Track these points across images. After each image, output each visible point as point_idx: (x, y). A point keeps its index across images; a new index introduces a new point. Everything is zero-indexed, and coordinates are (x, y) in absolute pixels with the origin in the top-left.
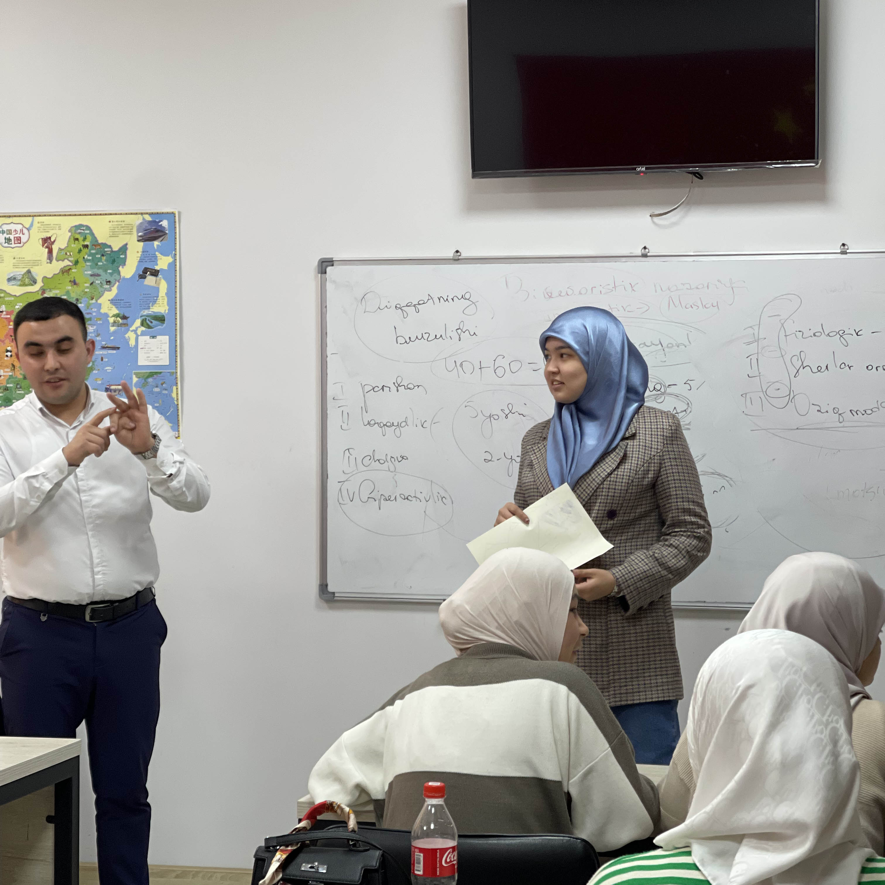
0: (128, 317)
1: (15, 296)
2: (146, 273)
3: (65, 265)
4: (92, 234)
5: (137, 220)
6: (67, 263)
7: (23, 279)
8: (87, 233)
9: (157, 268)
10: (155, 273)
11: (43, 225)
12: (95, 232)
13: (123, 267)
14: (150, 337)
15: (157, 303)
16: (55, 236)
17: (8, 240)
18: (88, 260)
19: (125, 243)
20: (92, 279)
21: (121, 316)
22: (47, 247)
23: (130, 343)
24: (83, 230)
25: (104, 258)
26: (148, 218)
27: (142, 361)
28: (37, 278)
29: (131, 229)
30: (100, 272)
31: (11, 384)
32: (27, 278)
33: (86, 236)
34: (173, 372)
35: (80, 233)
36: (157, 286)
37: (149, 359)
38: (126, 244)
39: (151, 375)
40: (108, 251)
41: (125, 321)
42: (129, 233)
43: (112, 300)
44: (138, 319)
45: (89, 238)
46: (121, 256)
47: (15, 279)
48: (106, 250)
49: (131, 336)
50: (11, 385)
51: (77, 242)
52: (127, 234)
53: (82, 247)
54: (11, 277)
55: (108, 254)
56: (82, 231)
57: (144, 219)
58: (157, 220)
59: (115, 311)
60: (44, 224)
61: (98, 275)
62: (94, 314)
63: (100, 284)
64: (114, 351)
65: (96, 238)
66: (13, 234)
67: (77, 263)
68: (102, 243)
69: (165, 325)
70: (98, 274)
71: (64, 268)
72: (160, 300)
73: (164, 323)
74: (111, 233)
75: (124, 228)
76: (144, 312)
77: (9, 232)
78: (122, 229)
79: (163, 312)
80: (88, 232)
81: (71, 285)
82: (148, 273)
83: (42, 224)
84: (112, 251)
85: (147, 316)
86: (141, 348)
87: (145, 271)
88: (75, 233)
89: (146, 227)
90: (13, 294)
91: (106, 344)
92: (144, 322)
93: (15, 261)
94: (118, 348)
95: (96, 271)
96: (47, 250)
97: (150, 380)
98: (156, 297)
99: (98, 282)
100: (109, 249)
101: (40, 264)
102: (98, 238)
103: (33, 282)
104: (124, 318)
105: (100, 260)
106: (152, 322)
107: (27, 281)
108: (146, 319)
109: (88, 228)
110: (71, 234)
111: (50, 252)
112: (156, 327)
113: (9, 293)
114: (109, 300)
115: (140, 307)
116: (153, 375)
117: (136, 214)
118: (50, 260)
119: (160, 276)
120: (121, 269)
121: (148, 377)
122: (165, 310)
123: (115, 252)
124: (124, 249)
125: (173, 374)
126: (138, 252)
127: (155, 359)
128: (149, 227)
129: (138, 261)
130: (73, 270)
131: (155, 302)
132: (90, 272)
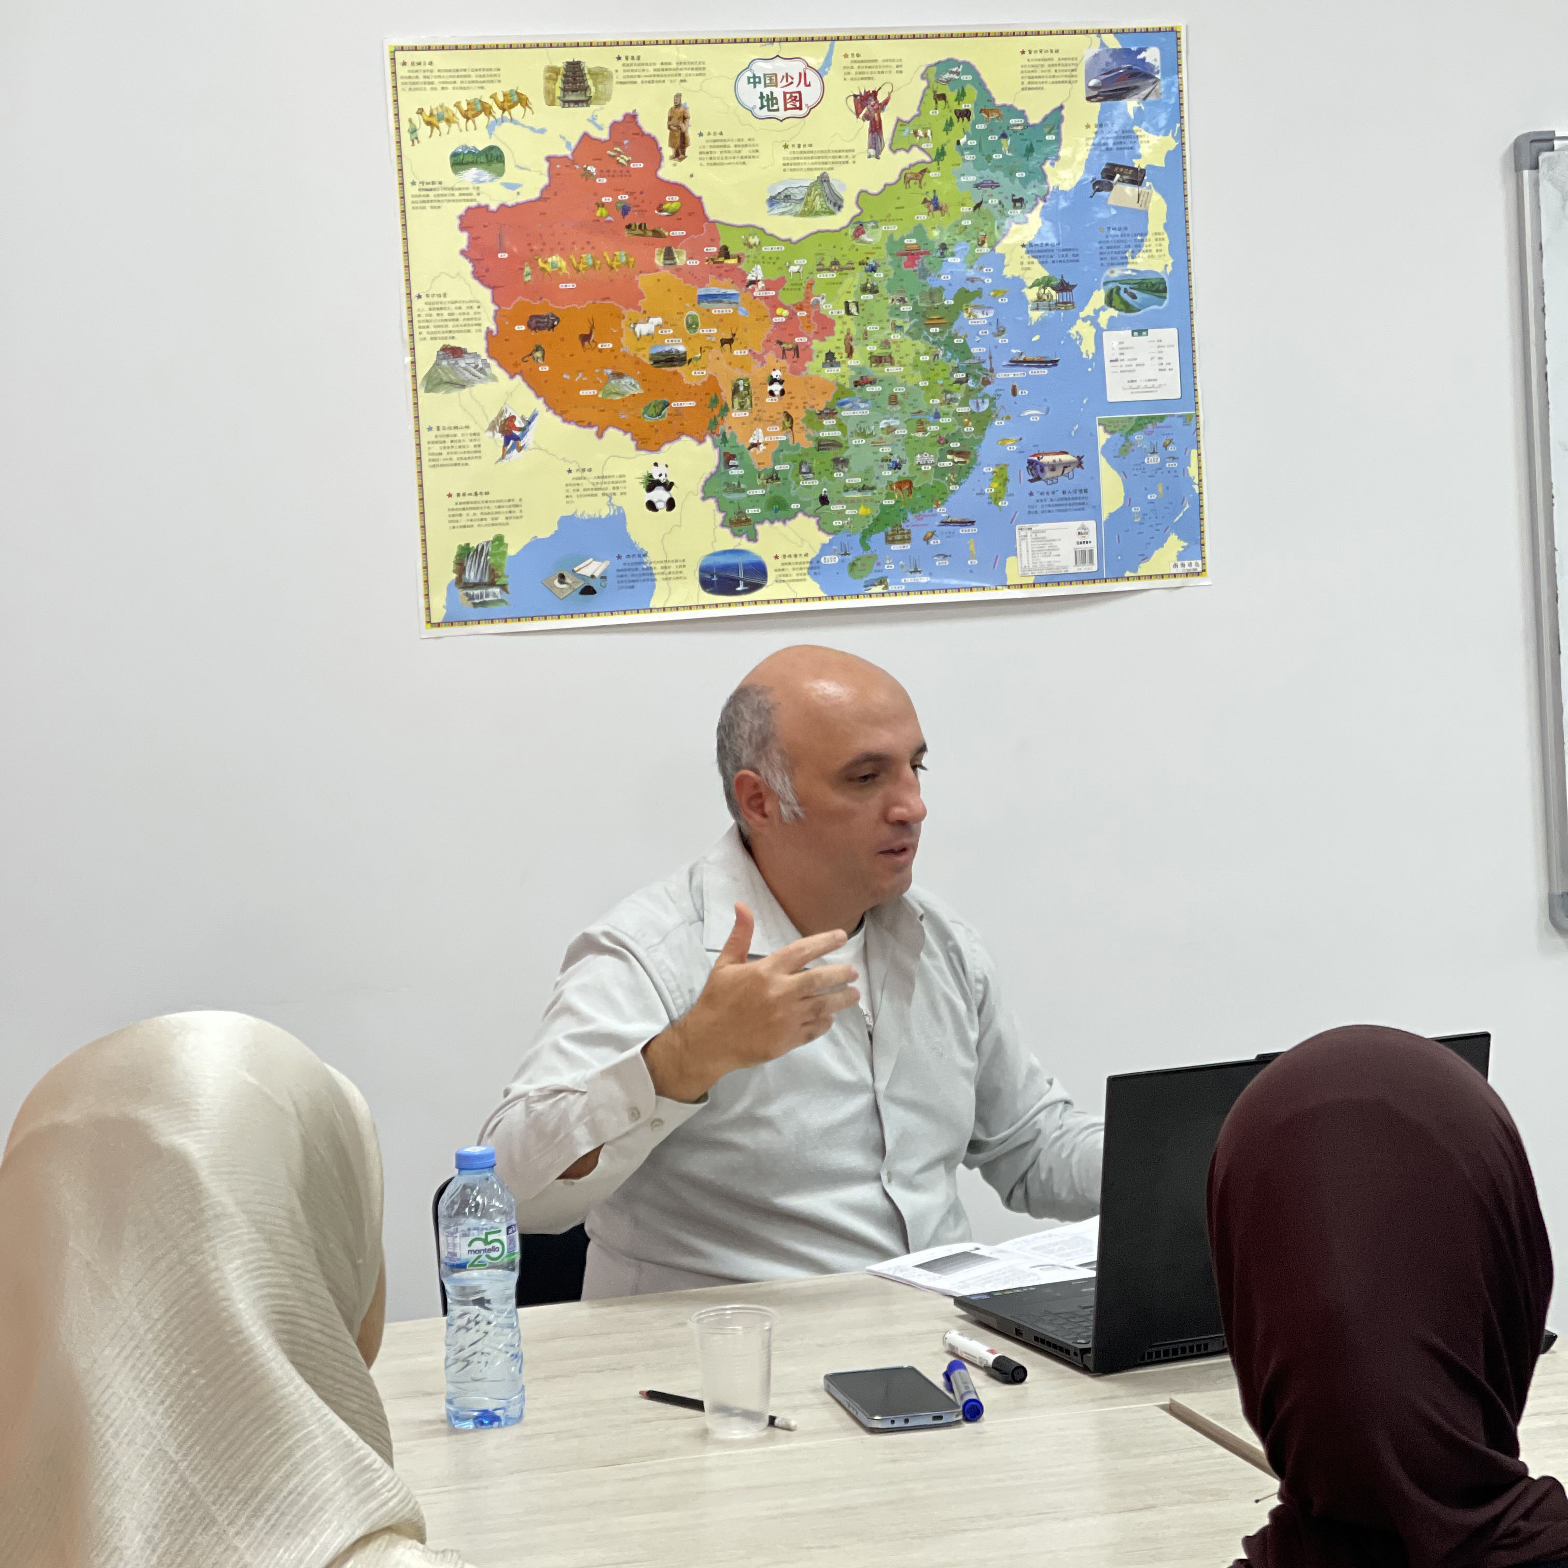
0: (1074, 286)
1: (789, 240)
2: (1113, 178)
3: (913, 161)
4: (979, 83)
5: (1088, 48)
6: (917, 155)
7: (809, 199)
8: (966, 82)
9: (1138, 164)
10: (1136, 177)
11: (859, 62)
12: (985, 77)
13: (1052, 164)
14: (1133, 332)
15: (1144, 248)
16: (887, 89)
17: (769, 101)
18: (970, 149)
19: (1057, 105)
20: (979, 195)
21: (1054, 283)
22: (866, 117)
23: (1083, 349)
24: (957, 73)
25: (1007, 143)
26: (1113, 43)
27: (1116, 392)
28: (843, 195)
29: (1073, 70)
30: (998, 176)
31: (784, 463)
32: (820, 195)
33: (963, 90)
34: (1191, 415)
35: (948, 81)
36: (1142, 208)
37: (1134, 385)
38: (1061, 107)
39: (1140, 424)
40: (1018, 125)
41: (1066, 296)
42: (1068, 79)
43: (1031, 245)
44: (1099, 290)
45: (972, 91)
46: (1048, 138)
47: (787, 198)
48: (1012, 121)
49: (1083, 330)
50: (786, 467)
51: (941, 103)
52: (1063, 82)
53: (955, 118)
54: (779, 193)
55: (1015, 132)
56: (956, 77)
57: (1102, 44)
58: (1134, 49)
59: (1039, 271)
60: (860, 59)
61: (994, 185)
62: (988, 281)
63: (999, 207)
64: (1043, 370)
65: (988, 92)
66: (780, 85)
67: (941, 154)
68: (1004, 106)
69: (1166, 302)
70: (993, 182)
71: (909, 168)
72: (1151, 242)
73: (1165, 298)
74: (1026, 81)
75: (1058, 68)
76: (1112, 272)
77: (772, 79)
78: (1053, 69)
79: (1159, 270)
80: (970, 77)
81: (927, 210)
82: (1118, 176)
83: (856, 58)
84: (1027, 125)
85: (1121, 282)
86: (1111, 361)
87: (1110, 172)
88: (938, 81)
89: (1107, 64)
90: (784, 237)
91: (1021, 354)
92: (1115, 296)
93: (786, 153)
94: (1055, 363)
95: (988, 174)
96: (867, 124)
97: (1138, 437)
98: (1141, 235)
99: (993, 201)
100: (1020, 121)
101: (851, 161)
102: (994, 94)
103: (835, 205)
104: (1063, 287)
105: (997, 148)
106: (1134, 297)
107: (818, 202)
108: (1119, 289)
109: (969, 68)
110: (929, 82)
111: (876, 128)
112: (1144, 308)
113: (772, 235)
114: (1023, 246)
115: (1102, 259)
116: (1146, 424)
117: (1087, 32)
118: (875, 149)
119: (1148, 184)
120: (1047, 167)
121: (1132, 431)
122: (1166, 266)
123: (1034, 126)
124: (1055, 119)
125: (1190, 420)
126: (1088, 126)
127: (1150, 384)
128: (1115, 66)
129: (1089, 148)
130: (931, 174)
131: (1138, 247)
132: (972, 179)
